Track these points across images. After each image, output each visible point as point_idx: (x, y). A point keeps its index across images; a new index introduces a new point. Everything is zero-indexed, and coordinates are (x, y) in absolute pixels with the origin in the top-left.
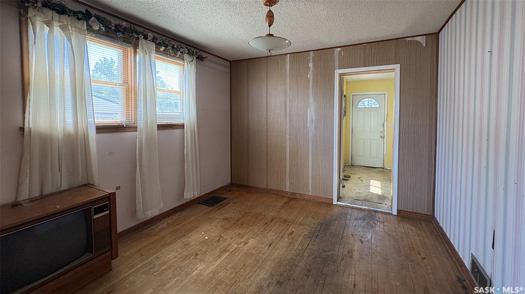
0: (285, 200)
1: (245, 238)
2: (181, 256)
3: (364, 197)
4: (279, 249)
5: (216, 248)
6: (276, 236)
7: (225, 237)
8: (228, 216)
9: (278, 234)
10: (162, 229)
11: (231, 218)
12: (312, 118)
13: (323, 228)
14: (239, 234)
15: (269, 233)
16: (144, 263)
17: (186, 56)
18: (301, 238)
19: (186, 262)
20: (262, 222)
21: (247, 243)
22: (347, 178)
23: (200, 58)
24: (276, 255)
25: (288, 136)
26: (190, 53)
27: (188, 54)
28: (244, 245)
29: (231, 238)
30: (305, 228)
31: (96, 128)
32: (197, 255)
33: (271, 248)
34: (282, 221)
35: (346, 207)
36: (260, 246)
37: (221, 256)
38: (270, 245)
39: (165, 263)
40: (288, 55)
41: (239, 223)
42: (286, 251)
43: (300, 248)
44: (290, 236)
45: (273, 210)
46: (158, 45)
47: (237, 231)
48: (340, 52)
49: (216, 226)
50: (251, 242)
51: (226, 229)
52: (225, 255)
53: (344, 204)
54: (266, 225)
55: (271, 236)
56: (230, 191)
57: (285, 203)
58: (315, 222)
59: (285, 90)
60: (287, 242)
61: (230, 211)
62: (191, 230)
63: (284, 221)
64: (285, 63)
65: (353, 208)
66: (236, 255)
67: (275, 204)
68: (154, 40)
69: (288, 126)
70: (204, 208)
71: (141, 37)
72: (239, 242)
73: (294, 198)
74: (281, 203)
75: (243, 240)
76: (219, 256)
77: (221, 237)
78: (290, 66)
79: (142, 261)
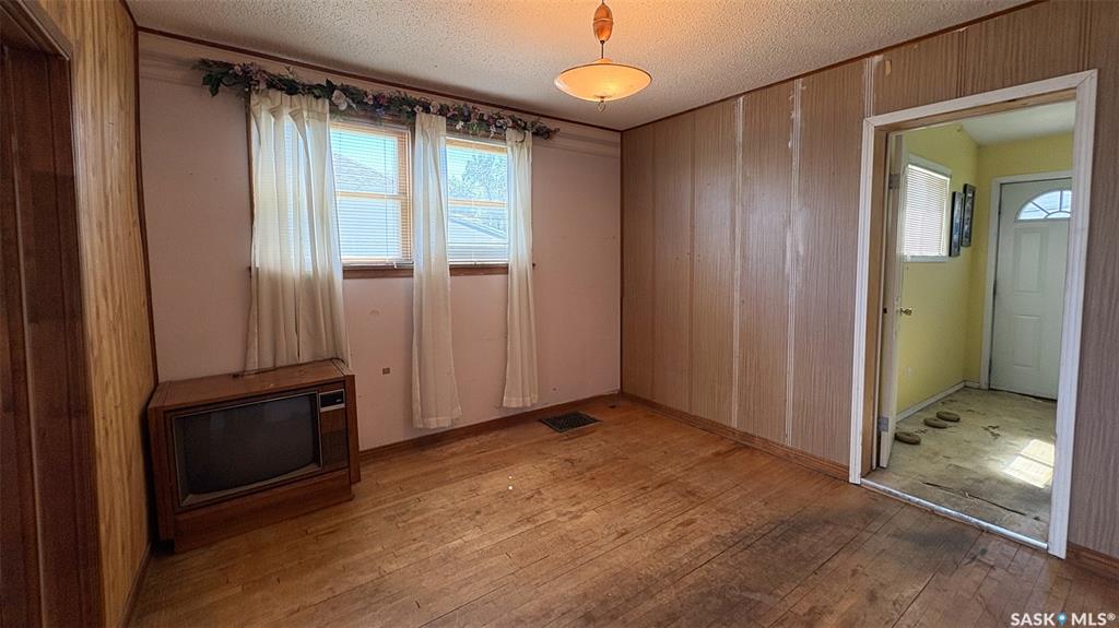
0: (722, 448)
1: (581, 506)
2: (452, 507)
3: (969, 483)
4: (636, 549)
5: (516, 510)
6: (645, 521)
7: (546, 494)
8: (575, 455)
9: (654, 516)
10: (453, 455)
11: (580, 461)
12: (798, 252)
13: (777, 532)
14: (574, 496)
15: (637, 510)
16: (397, 502)
17: (510, 133)
18: (703, 540)
19: (453, 520)
20: (636, 484)
21: (578, 517)
22: (943, 423)
23: (542, 134)
24: (621, 558)
25: (737, 296)
26: (519, 127)
27: (513, 127)
28: (572, 518)
29: (555, 500)
30: (729, 521)
31: (344, 271)
32: (478, 513)
33: (619, 541)
34: (684, 493)
35: (887, 497)
36: (598, 531)
37: (515, 527)
38: (623, 535)
39: (422, 512)
40: (741, 99)
41: (588, 474)
42: (649, 557)
43: (686, 560)
44: (680, 528)
45: (679, 464)
46: (452, 121)
47: (577, 489)
48: (881, 65)
49: (542, 470)
50: (589, 517)
51: (557, 480)
52: (524, 529)
53: (882, 487)
54: (642, 491)
55: (638, 515)
56: (613, 407)
57: (717, 454)
58: (766, 512)
59: (733, 184)
60: (664, 539)
61: (587, 448)
62: (495, 467)
63: (689, 492)
64: (733, 118)
65: (908, 504)
66: (543, 533)
67: (693, 451)
68: (442, 111)
69: (738, 273)
70: (543, 431)
71: (418, 109)
72: (564, 512)
73: (747, 447)
74: (709, 452)
75: (573, 509)
76: (512, 527)
77: (539, 493)
78: (745, 124)
79: (396, 498)
